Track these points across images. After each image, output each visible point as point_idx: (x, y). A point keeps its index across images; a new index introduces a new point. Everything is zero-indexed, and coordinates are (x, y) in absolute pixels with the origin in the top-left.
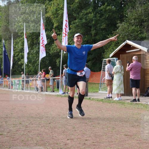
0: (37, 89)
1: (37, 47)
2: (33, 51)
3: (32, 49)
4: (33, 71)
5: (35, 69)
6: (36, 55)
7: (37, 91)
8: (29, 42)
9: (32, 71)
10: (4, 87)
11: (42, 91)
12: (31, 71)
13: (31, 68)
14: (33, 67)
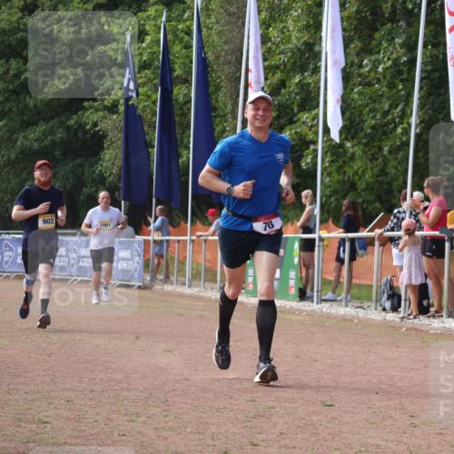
0: (395, 297)
1: (398, 41)
2: (376, 64)
3: (366, 51)
4: (369, 188)
5: (383, 172)
6: (391, 86)
7: (395, 308)
8: (352, 8)
9: (361, 185)
10: (196, 276)
11: (423, 310)
12: (353, 186)
13: (357, 165)
14: (373, 158)
